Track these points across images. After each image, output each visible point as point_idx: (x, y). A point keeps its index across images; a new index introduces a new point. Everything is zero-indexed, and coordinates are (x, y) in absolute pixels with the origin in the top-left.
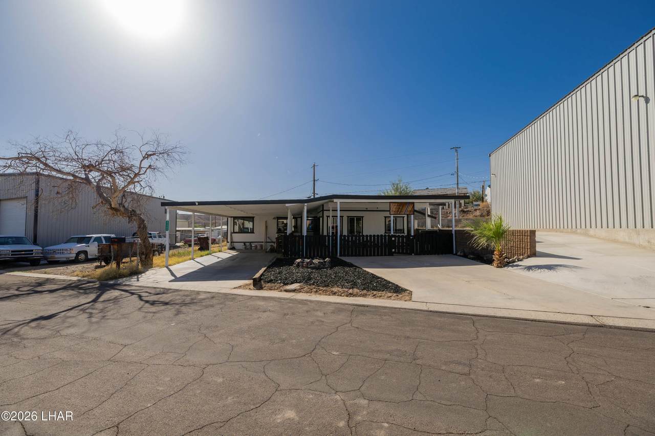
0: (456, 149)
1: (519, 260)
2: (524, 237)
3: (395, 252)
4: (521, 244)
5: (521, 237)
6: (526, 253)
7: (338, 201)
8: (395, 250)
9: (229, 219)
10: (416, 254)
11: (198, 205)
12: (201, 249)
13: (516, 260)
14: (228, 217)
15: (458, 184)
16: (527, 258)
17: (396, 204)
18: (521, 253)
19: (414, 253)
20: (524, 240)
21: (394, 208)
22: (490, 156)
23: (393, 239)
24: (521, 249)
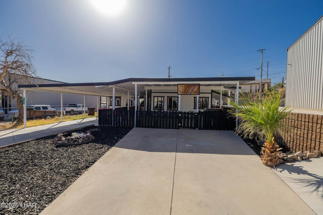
0: (262, 51)
1: (303, 159)
2: (315, 125)
3: (181, 126)
4: (310, 135)
5: (310, 124)
6: (317, 148)
7: (136, 84)
8: (181, 124)
9: (108, 98)
10: (200, 129)
11: (39, 87)
12: (89, 115)
13: (299, 158)
14: (107, 97)
15: (261, 75)
16: (318, 157)
17: (183, 86)
18: (309, 147)
19: (198, 128)
20: (314, 130)
21: (181, 89)
22: (288, 50)
23: (180, 115)
24: (309, 140)
